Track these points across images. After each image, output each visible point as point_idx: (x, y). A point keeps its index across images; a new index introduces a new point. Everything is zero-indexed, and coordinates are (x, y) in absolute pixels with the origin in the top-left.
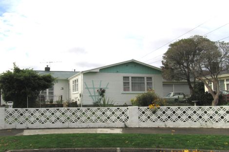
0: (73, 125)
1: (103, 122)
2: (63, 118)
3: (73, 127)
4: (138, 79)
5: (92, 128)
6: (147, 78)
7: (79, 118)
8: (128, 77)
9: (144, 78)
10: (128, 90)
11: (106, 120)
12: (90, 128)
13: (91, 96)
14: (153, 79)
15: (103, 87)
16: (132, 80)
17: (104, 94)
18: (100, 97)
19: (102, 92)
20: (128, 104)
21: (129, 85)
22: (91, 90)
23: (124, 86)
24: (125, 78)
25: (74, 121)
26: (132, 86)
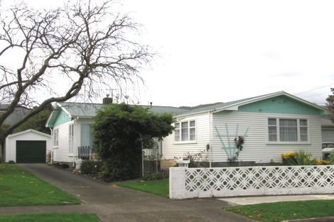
0: (270, 191)
1: (309, 186)
2: (257, 182)
3: (270, 194)
4: (287, 122)
5: (295, 195)
6: (301, 120)
7: (277, 182)
8: (275, 120)
9: (296, 120)
10: (276, 140)
11: (312, 184)
12: (292, 195)
13: (224, 148)
14: (308, 121)
15: (241, 134)
16: (280, 124)
17: (243, 145)
18: (237, 150)
19: (240, 143)
20: (275, 161)
21: (276, 132)
22: (225, 139)
23: (269, 132)
24: (271, 120)
25: (271, 185)
26: (280, 133)
